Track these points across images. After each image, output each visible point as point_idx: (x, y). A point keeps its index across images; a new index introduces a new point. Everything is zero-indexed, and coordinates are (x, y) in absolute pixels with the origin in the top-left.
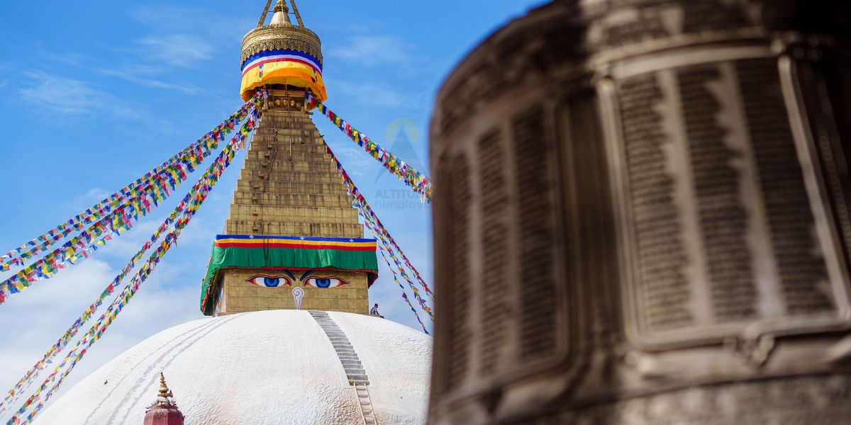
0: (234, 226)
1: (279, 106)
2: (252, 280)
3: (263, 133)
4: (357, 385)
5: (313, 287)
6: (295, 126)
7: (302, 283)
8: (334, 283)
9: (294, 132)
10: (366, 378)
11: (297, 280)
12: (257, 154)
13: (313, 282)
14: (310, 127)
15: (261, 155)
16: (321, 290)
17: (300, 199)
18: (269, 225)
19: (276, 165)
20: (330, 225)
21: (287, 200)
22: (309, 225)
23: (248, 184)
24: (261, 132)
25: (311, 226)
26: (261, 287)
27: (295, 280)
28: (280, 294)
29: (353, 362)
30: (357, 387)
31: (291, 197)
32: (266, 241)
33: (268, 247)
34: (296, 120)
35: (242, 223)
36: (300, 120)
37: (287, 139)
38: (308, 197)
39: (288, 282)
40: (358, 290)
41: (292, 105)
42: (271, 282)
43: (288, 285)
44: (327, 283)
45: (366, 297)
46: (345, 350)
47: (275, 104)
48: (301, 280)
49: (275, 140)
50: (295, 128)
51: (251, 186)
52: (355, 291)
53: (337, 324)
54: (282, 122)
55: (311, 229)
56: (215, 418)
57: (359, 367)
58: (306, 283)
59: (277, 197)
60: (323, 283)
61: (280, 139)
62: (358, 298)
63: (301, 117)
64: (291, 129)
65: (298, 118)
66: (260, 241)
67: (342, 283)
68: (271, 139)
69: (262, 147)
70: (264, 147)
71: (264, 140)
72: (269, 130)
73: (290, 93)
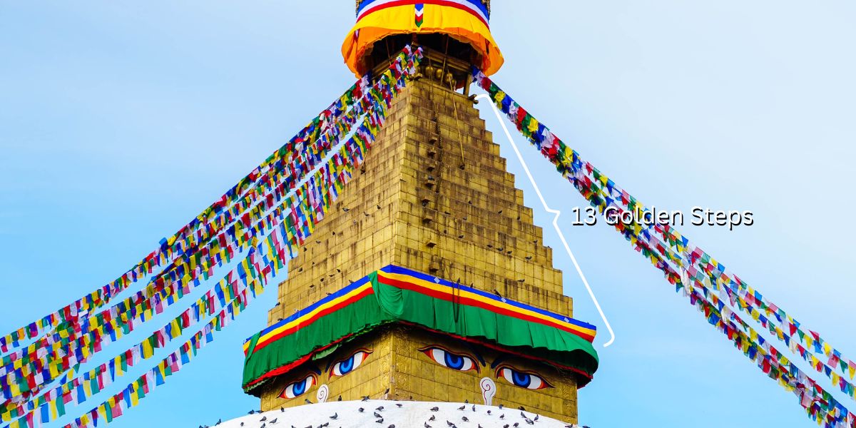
0: (404, 255)
1: (434, 77)
2: (428, 352)
3: (419, 114)
5: (507, 383)
6: (459, 115)
7: (493, 373)
8: (535, 383)
9: (459, 124)
11: (488, 366)
12: (418, 146)
13: (508, 375)
14: (477, 122)
15: (423, 151)
16: (518, 389)
17: (485, 235)
18: (451, 266)
19: (445, 170)
20: (531, 288)
21: (469, 233)
22: (503, 280)
23: (414, 192)
24: (418, 111)
25: (506, 283)
26: (439, 365)
27: (484, 365)
28: (465, 383)
31: (475, 230)
32: (456, 292)
33: (458, 303)
35: (416, 254)
38: (497, 235)
39: (476, 367)
42: (454, 362)
43: (475, 372)
44: (526, 381)
47: (424, 72)
48: (492, 367)
49: (437, 130)
50: (460, 119)
51: (418, 196)
52: (561, 401)
54: (441, 104)
55: (506, 287)
58: (499, 374)
59: (456, 224)
60: (521, 379)
61: (444, 131)
64: (454, 118)
66: (448, 290)
67: (545, 385)
68: (431, 127)
69: (421, 136)
70: (425, 138)
71: (422, 124)
72: (427, 112)
73: (450, 60)
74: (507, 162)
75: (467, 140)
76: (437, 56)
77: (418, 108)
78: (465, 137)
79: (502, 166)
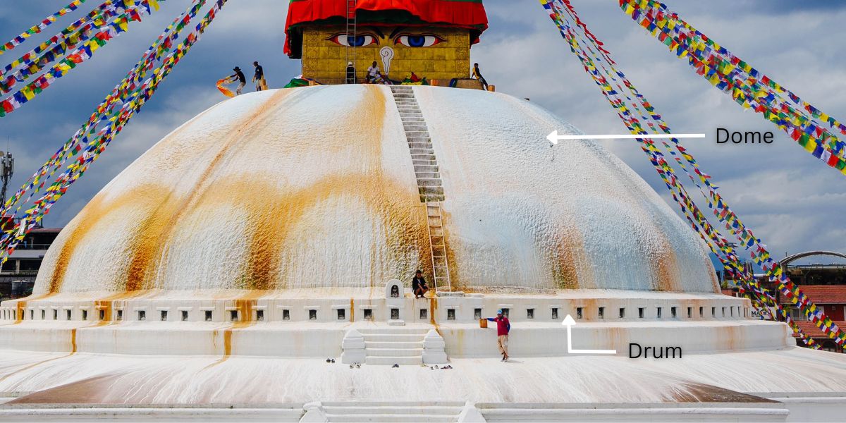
2: (333, 39)
4: (429, 201)
5: (405, 46)
7: (391, 41)
8: (430, 41)
10: (440, 191)
11: (386, 38)
13: (404, 40)
16: (415, 50)
26: (343, 46)
28: (366, 54)
29: (429, 168)
30: (429, 203)
39: (375, 41)
40: (458, 49)
43: (375, 44)
44: (421, 41)
45: (467, 58)
46: (423, 151)
48: (391, 37)
52: (454, 50)
53: (421, 109)
56: (263, 241)
57: (435, 176)
58: (397, 41)
60: (417, 42)
62: (458, 59)
67: (439, 40)
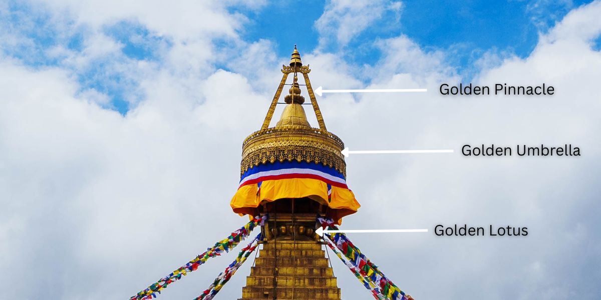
1: (285, 234)
3: (259, 274)
6: (302, 262)
9: (300, 271)
14: (321, 262)
24: (258, 272)
34: (304, 252)
36: (309, 253)
37: (290, 283)
41: (301, 231)
47: (279, 231)
49: (275, 283)
50: (302, 265)
54: (286, 257)
61: (281, 282)
63: (312, 249)
64: (296, 266)
65: (307, 250)
68: (269, 282)
69: (256, 293)
70: (260, 294)
71: (260, 283)
72: (268, 270)
73: (298, 217)
74: (341, 291)
75: (304, 282)
76: (285, 217)
77: (259, 269)
78: (302, 281)
79: (336, 295)
